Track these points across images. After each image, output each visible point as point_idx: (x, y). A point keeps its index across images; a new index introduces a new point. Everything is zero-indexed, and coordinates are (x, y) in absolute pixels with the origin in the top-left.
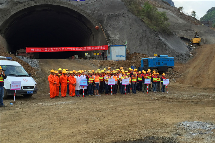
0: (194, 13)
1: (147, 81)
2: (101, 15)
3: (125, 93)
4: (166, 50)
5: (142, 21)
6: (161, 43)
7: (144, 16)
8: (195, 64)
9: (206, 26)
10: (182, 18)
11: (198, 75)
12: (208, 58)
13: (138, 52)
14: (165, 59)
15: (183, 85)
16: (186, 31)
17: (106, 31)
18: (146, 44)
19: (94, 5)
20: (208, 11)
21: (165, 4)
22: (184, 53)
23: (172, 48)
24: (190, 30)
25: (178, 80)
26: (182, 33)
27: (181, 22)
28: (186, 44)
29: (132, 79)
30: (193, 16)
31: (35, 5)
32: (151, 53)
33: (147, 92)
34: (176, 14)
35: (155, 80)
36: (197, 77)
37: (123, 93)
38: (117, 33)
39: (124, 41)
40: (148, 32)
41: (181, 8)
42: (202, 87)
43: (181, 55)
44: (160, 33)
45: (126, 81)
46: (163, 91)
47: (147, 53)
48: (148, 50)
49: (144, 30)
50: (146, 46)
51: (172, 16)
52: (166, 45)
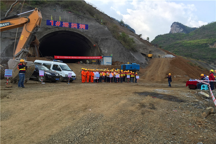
0: (148, 38)
1: (128, 77)
2: (97, 38)
3: (117, 82)
4: (134, 60)
5: (121, 43)
6: (131, 56)
7: (122, 40)
8: (150, 69)
9: (155, 47)
10: (141, 41)
11: (152, 75)
12: (157, 66)
13: (118, 61)
14: (135, 65)
15: (145, 80)
16: (144, 49)
17: (100, 48)
18: (123, 56)
19: (92, 32)
20: (156, 37)
21: (131, 32)
22: (143, 62)
23: (137, 59)
24: (146, 49)
25: (142, 77)
26: (141, 51)
27: (141, 44)
28: (145, 58)
29: (120, 75)
30: (147, 40)
31: (58, 30)
32: (126, 62)
33: (128, 82)
34: (138, 39)
35: (132, 76)
36: (152, 76)
37: (116, 82)
38: (106, 49)
39: (110, 54)
40: (124, 49)
41: (141, 35)
42: (155, 81)
43: (142, 63)
44: (130, 50)
45: (118, 76)
46: (136, 82)
47: (123, 62)
48: (124, 60)
49: (122, 48)
50: (123, 58)
51: (136, 40)
52: (134, 57)
